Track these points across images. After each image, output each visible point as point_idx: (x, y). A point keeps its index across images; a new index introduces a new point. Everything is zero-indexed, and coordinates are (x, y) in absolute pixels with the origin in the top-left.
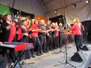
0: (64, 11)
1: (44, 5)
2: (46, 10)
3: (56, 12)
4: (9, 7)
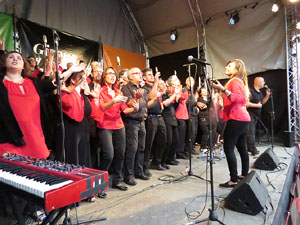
3: (173, 37)
4: (13, 16)
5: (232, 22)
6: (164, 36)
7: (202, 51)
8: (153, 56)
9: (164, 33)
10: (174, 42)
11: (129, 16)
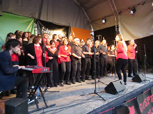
0: (117, 18)
1: (86, 10)
2: (88, 18)
3: (104, 21)
5: (132, 12)
6: (100, 21)
7: (118, 27)
8: (95, 30)
9: (100, 19)
10: (104, 24)
11: (83, 13)
